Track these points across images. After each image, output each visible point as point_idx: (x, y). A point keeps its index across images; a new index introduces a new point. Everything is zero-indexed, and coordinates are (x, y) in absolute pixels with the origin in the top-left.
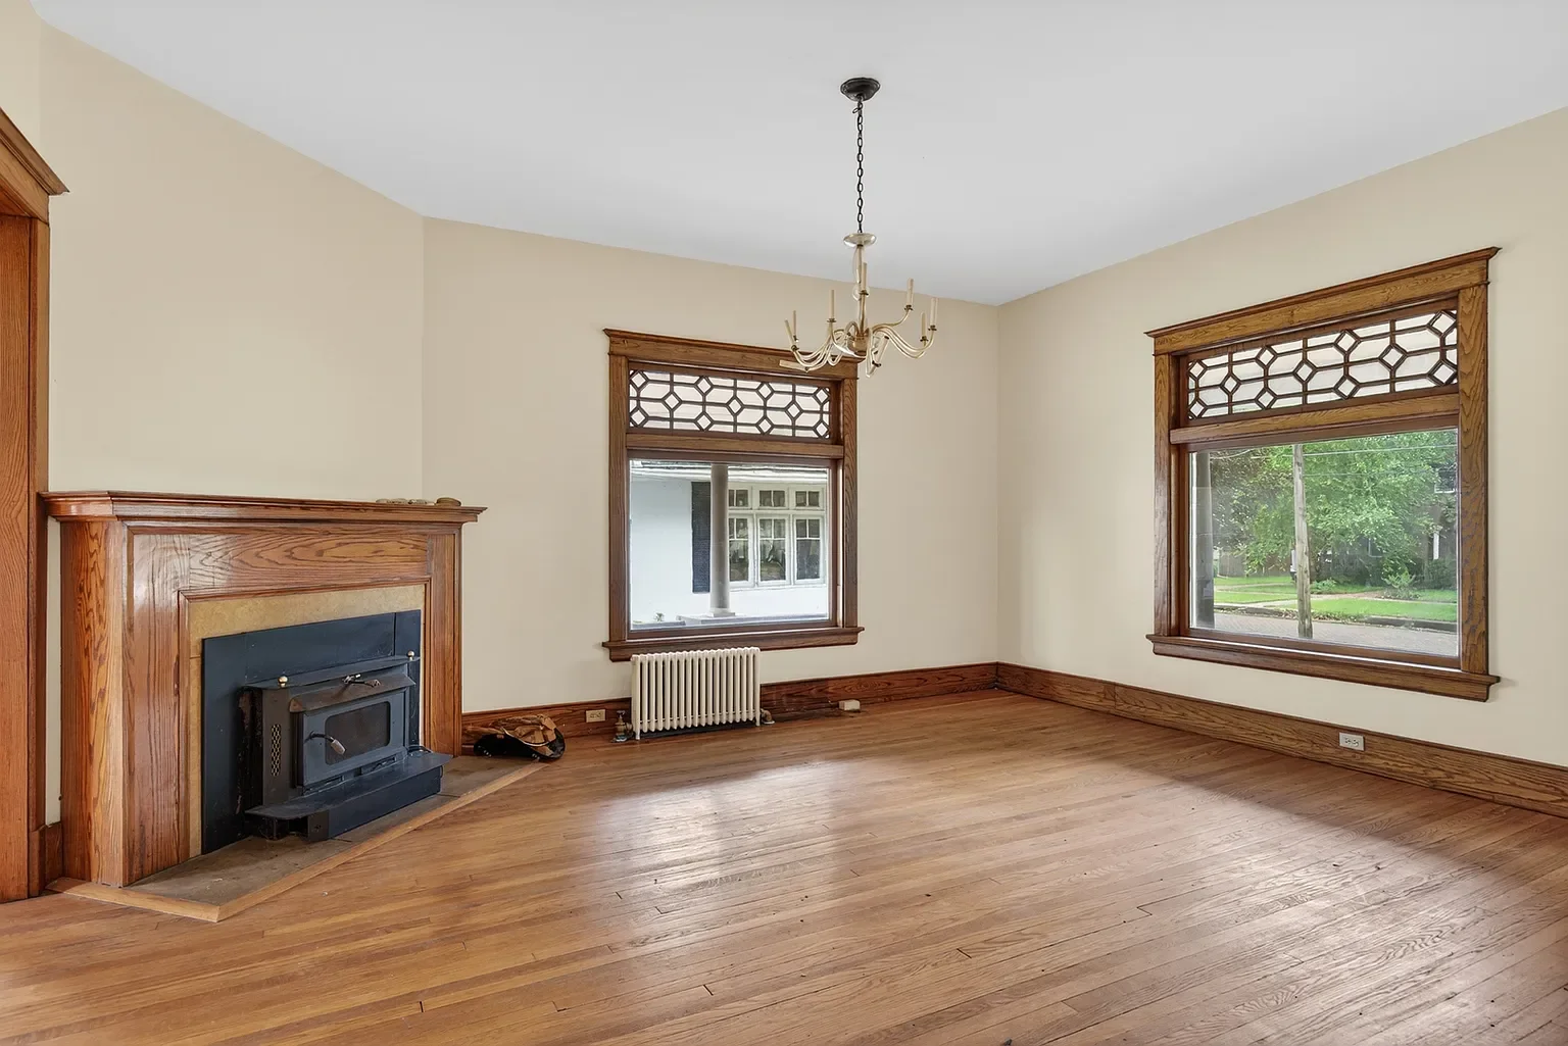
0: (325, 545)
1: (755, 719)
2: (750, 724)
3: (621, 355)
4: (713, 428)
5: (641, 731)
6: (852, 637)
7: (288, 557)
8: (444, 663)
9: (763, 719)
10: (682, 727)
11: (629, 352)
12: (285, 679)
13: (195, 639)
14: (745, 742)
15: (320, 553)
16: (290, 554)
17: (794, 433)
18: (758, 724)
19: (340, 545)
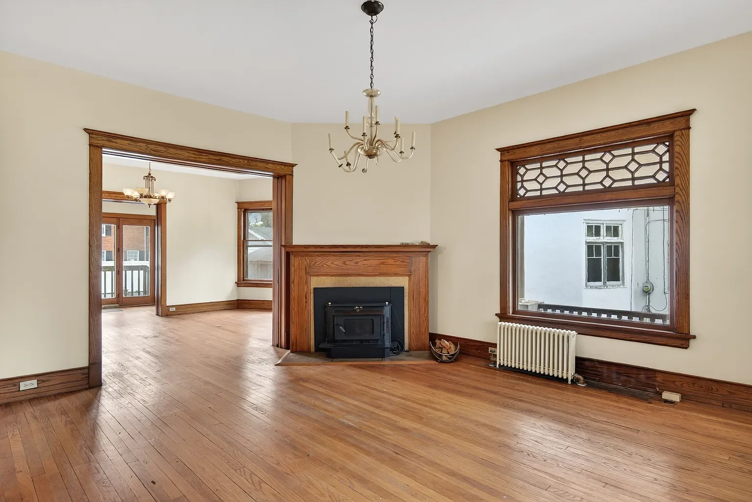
0: (358, 260)
1: (567, 379)
2: (563, 381)
3: (506, 161)
4: (568, 190)
5: (500, 364)
6: (684, 342)
7: (344, 264)
8: (420, 310)
9: (575, 381)
10: (529, 370)
11: (510, 157)
12: (330, 303)
13: (312, 288)
14: (551, 392)
15: (357, 263)
16: (344, 263)
17: (633, 183)
18: (570, 382)
19: (365, 260)
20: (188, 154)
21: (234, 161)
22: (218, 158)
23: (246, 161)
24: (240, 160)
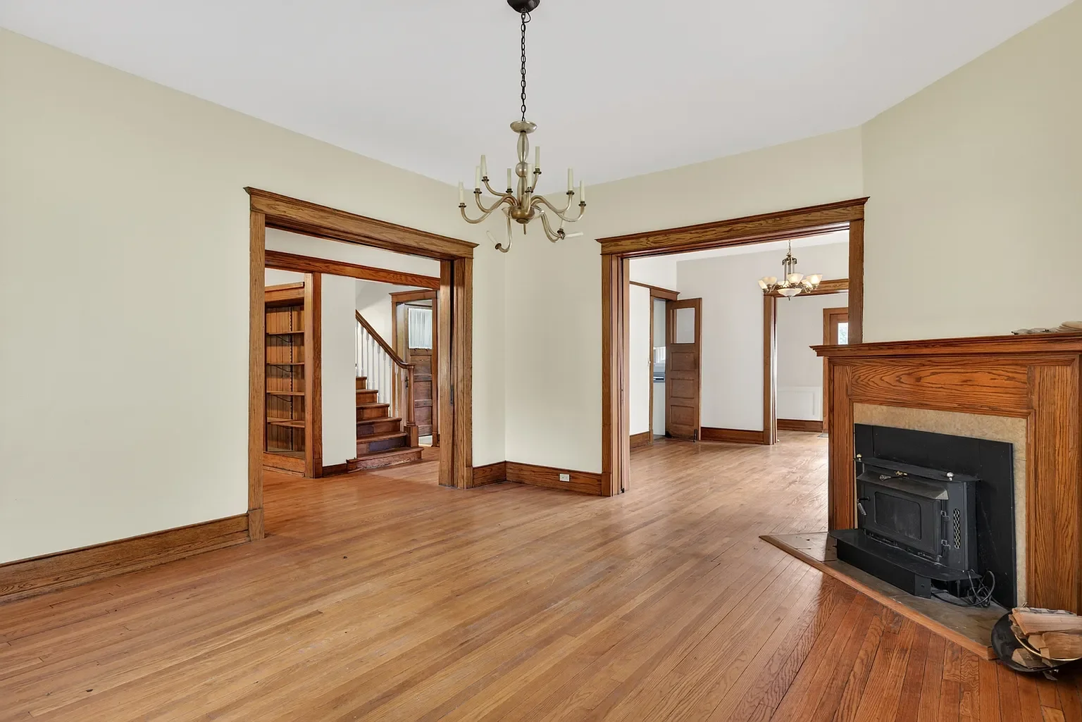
7: (899, 381)
12: (859, 456)
19: (933, 374)
20: (690, 235)
21: (750, 226)
22: (727, 229)
23: (770, 221)
24: (762, 222)
